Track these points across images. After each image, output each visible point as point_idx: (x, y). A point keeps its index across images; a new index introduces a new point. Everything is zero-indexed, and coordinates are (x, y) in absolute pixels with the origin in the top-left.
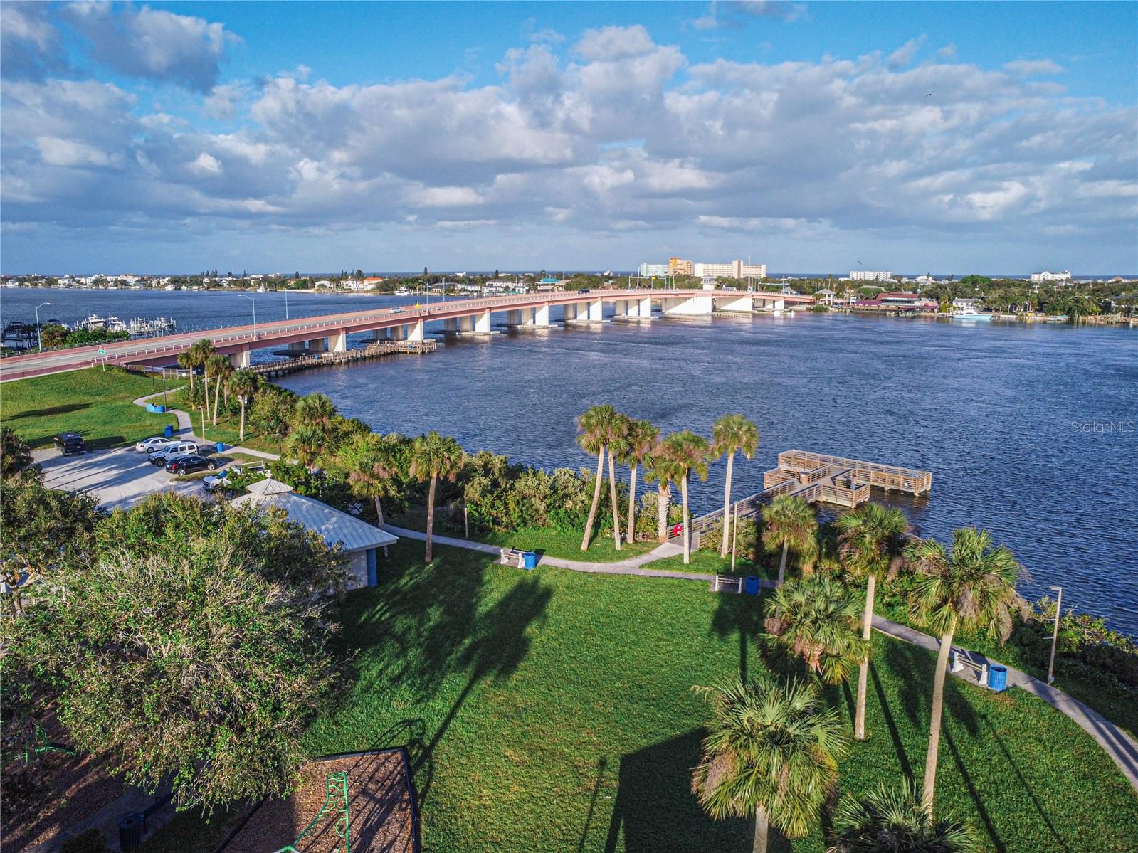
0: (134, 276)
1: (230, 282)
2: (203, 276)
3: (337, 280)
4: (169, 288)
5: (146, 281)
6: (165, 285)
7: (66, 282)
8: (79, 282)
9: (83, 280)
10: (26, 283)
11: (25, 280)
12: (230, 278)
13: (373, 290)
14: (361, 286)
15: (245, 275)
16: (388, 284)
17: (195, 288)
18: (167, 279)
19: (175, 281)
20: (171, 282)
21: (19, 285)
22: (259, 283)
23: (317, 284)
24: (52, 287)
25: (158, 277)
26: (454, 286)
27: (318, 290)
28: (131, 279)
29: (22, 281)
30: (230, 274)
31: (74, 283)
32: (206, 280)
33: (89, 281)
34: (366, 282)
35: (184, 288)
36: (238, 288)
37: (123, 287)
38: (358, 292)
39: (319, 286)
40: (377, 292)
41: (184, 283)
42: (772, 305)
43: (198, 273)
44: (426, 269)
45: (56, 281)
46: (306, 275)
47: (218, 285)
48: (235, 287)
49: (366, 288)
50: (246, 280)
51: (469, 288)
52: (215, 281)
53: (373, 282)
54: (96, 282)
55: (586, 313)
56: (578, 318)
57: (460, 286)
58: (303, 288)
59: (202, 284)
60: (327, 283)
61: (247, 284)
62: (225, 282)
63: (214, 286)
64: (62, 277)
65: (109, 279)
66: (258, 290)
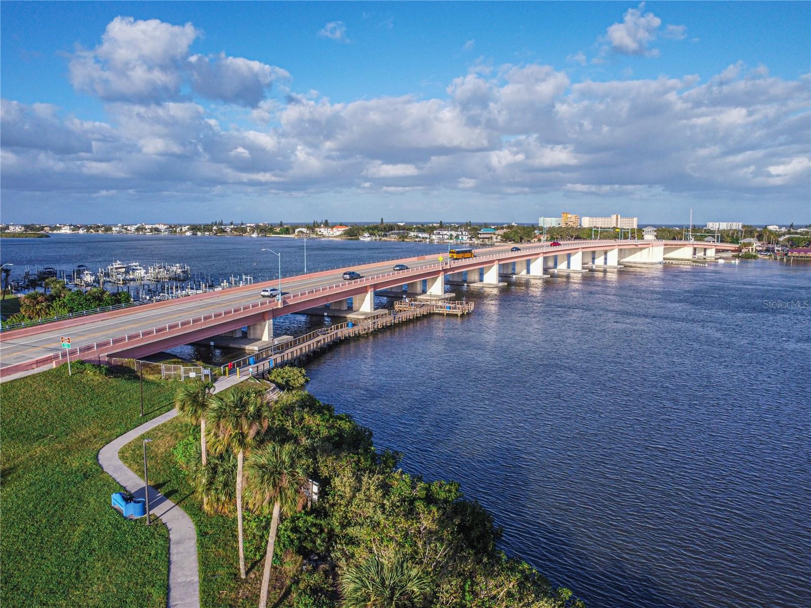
0: (164, 225)
1: (232, 229)
2: (212, 225)
3: (312, 227)
4: (188, 234)
5: (173, 228)
6: (186, 231)
7: (118, 229)
8: (126, 229)
9: (129, 228)
10: (91, 230)
11: (91, 228)
12: (232, 226)
13: (341, 235)
14: (331, 232)
15: (242, 224)
16: (353, 232)
17: (207, 233)
18: (187, 227)
19: (193, 229)
20: (189, 229)
21: (87, 231)
22: (253, 230)
23: (297, 230)
24: (108, 232)
25: (181, 226)
26: (408, 234)
27: (298, 235)
28: (162, 227)
29: (88, 228)
30: (231, 224)
31: (123, 230)
32: (215, 228)
33: (132, 228)
34: (335, 229)
35: (199, 234)
36: (238, 234)
37: (156, 233)
38: (329, 237)
39: (299, 232)
40: (344, 237)
41: (199, 230)
42: (703, 253)
43: (210, 223)
44: (382, 219)
45: (111, 229)
46: (287, 224)
47: (223, 231)
48: (236, 233)
49: (335, 234)
50: (243, 228)
51: (420, 235)
52: (221, 228)
53: (340, 229)
54: (138, 230)
55: (566, 263)
56: (558, 267)
57: (412, 234)
58: (286, 233)
59: (212, 231)
60: (304, 230)
61: (244, 231)
62: (228, 229)
63: (220, 233)
64: (116, 226)
65: (147, 227)
66: (253, 235)
